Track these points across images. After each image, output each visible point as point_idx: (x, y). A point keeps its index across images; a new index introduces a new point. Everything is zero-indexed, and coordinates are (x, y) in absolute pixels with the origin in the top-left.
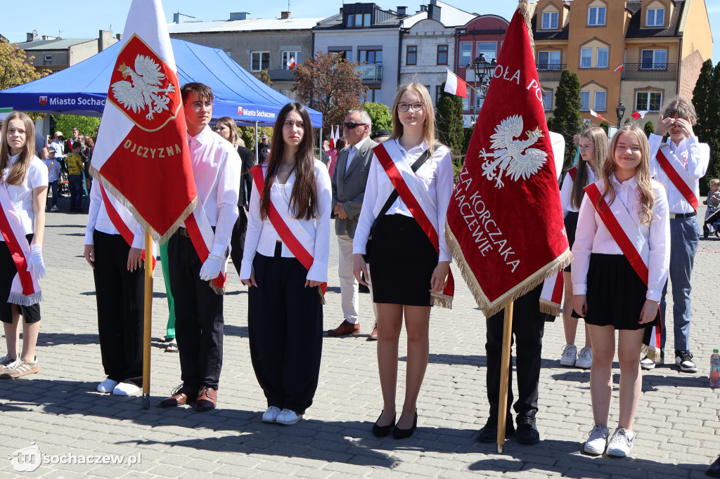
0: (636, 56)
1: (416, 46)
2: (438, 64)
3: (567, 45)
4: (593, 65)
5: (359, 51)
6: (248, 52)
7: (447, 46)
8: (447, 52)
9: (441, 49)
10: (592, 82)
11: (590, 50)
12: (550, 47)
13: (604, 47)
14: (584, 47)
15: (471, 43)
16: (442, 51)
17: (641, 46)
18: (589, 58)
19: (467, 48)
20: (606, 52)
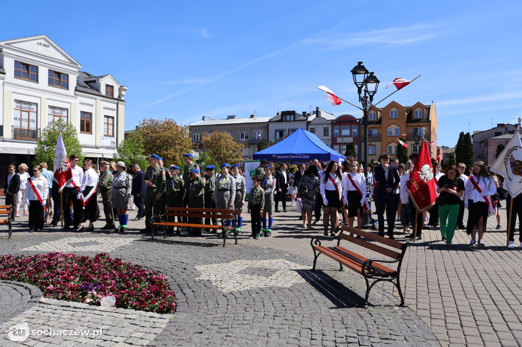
0: (411, 131)
1: (314, 128)
2: (324, 136)
3: (381, 127)
4: (393, 135)
5: (289, 131)
6: (239, 132)
7: (328, 128)
8: (328, 130)
9: (325, 129)
10: (393, 142)
11: (391, 128)
12: (373, 127)
13: (398, 127)
14: (389, 127)
15: (338, 127)
16: (326, 130)
17: (413, 126)
18: (391, 132)
19: (337, 129)
20: (398, 129)
